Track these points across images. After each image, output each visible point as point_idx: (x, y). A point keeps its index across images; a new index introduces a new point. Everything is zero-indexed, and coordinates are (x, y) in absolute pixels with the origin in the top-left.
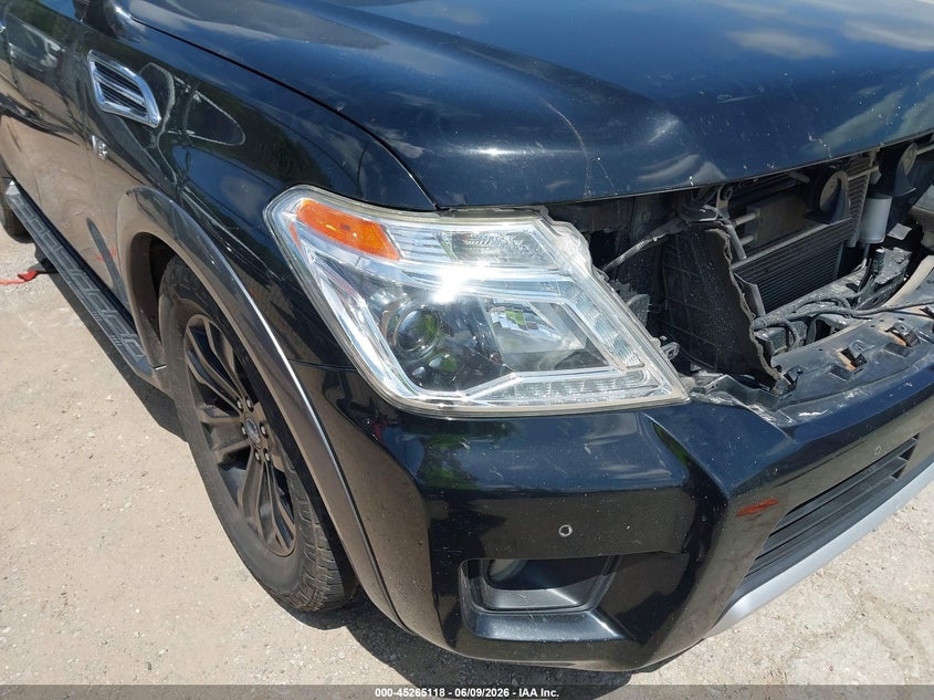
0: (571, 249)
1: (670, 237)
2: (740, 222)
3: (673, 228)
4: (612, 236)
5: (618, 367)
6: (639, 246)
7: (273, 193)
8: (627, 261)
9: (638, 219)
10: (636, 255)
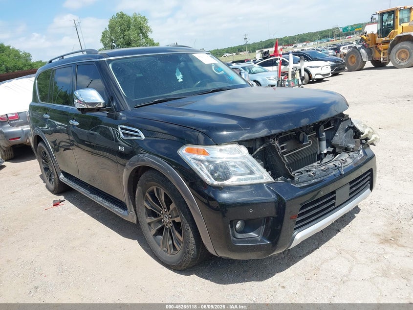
0: (244, 150)
1: (264, 147)
2: (282, 146)
3: (265, 145)
4: (252, 148)
5: (257, 175)
6: (258, 150)
7: (179, 148)
8: (256, 153)
9: (257, 145)
10: (258, 152)
